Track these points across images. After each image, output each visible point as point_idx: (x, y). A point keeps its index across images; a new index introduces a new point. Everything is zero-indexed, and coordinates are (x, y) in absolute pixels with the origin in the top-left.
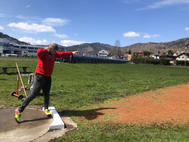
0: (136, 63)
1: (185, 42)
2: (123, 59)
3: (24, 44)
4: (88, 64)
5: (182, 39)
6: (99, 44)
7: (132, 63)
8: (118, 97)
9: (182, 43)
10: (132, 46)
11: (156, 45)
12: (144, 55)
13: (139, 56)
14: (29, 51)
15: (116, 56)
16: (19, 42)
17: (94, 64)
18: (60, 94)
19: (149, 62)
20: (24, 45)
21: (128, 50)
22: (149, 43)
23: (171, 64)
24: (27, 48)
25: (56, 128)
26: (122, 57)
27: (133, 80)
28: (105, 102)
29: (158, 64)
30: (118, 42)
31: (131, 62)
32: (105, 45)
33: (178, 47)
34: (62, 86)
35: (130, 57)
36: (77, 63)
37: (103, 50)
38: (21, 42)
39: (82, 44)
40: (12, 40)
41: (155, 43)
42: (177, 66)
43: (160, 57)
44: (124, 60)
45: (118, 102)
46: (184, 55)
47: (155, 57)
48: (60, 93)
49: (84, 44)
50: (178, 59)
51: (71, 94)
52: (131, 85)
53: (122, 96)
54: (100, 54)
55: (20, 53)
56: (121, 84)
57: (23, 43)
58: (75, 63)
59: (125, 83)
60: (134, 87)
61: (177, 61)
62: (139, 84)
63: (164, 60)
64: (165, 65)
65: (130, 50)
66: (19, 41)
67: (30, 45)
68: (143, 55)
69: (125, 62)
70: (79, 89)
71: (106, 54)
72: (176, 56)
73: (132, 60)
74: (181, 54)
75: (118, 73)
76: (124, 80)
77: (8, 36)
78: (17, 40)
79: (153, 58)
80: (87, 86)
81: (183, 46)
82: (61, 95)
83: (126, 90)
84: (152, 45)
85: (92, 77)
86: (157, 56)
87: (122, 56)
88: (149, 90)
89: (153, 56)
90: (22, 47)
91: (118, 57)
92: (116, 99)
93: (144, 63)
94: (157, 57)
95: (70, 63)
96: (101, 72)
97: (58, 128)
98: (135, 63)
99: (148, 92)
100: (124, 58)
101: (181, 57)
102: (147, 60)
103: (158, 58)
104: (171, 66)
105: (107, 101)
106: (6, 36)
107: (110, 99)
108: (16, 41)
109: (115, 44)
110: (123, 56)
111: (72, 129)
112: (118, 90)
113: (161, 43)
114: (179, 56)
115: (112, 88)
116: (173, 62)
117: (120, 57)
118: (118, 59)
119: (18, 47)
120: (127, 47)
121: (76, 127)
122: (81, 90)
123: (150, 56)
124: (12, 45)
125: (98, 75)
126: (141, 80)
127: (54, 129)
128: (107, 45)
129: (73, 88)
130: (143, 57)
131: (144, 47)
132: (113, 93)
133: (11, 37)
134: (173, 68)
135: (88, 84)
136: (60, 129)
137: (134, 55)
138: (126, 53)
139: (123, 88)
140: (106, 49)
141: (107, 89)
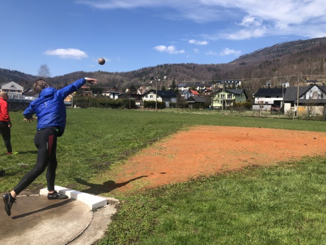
1: (150, 72)
5: (146, 68)
7: (75, 107)
9: (146, 74)
10: (68, 77)
11: (108, 76)
13: (84, 95)
19: (105, 104)
22: (97, 72)
29: (119, 108)
33: (140, 80)
37: (13, 83)
42: (146, 110)
43: (119, 96)
46: (152, 93)
47: (112, 97)
50: (144, 99)
54: (6, 90)
61: (145, 101)
63: (128, 101)
64: (129, 108)
68: (91, 92)
71: (19, 91)
72: (140, 94)
73: (74, 102)
74: (148, 92)
81: (147, 78)
84: (102, 75)
86: (114, 94)
89: (108, 95)
93: (96, 107)
98: (82, 107)
101: (149, 95)
102: (101, 102)
103: (116, 97)
104: (138, 110)
113: (117, 74)
114: (145, 95)
116: (139, 103)
123: (104, 94)
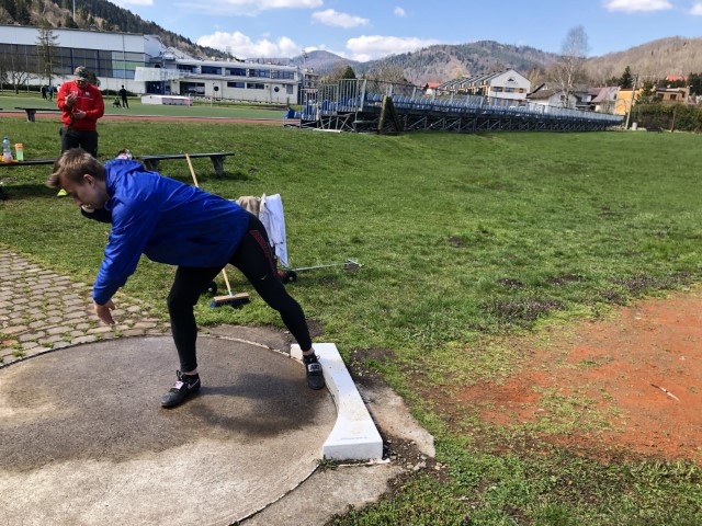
0: (653, 128)
2: (593, 108)
6: (494, 45)
12: (692, 91)
15: (562, 97)
17: (474, 137)
21: (619, 72)
24: (223, 71)
26: (589, 103)
31: (630, 125)
32: (517, 50)
35: (623, 102)
36: (408, 132)
39: (424, 50)
44: (601, 117)
49: (432, 48)
55: (200, 89)
65: (628, 69)
66: (195, 46)
67: (232, 58)
69: (602, 126)
71: (522, 90)
73: (633, 117)
77: (158, 27)
78: (189, 42)
87: (589, 99)
90: (206, 70)
91: (573, 100)
95: (378, 132)
98: (649, 130)
100: (598, 108)
106: (151, 29)
109: (565, 47)
110: (594, 97)
117: (579, 99)
118: (578, 114)
119: (191, 68)
120: (618, 56)
128: (527, 49)
130: (686, 101)
131: (693, 56)
133: (169, 33)
137: (647, 93)
138: (611, 83)
140: (523, 68)
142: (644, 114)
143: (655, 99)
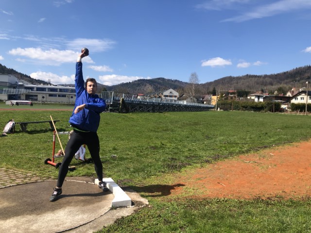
1: (305, 72)
2: (203, 103)
3: (42, 84)
4: (148, 114)
5: (300, 68)
6: (163, 79)
7: (219, 110)
8: (201, 163)
9: (301, 74)
10: (217, 82)
11: (256, 79)
12: (238, 96)
13: (229, 98)
14: (50, 95)
15: (191, 99)
16: (32, 81)
17: (158, 113)
18: (114, 160)
19: (246, 107)
20: (41, 86)
21: (211, 89)
22: (245, 76)
23: (282, 110)
24: (47, 90)
25: (121, 205)
26: (202, 101)
27: (222, 138)
28: (183, 170)
29: (262, 111)
30: (194, 75)
31: (217, 109)
32: (172, 81)
33: (293, 81)
34: (114, 149)
35: (214, 100)
36: (131, 112)
37: (171, 90)
38: (35, 80)
39: (135, 81)
40: (21, 77)
41: (255, 76)
42: (294, 113)
43: (264, 98)
44: (206, 106)
45: (202, 169)
46: (303, 94)
47: (256, 100)
48: (114, 158)
49: (139, 80)
50: (293, 101)
51: (130, 161)
52: (219, 145)
53: (207, 161)
54: (166, 96)
55: (35, 97)
56: (203, 143)
57: (39, 82)
58: (127, 112)
59: (210, 141)
60: (225, 147)
61: (293, 104)
62: (232, 143)
63: (272, 103)
64: (273, 112)
65: (214, 88)
66: (33, 79)
67: (51, 84)
68: (236, 95)
69: (207, 109)
70: (141, 152)
71: (175, 96)
72: (291, 96)
73: (218, 105)
74: (300, 93)
75: (197, 126)
76: (208, 138)
78: (30, 77)
79: (254, 100)
80: (152, 147)
81: (301, 79)
82: (116, 162)
83: (212, 152)
84: (250, 79)
85: (157, 133)
86: (259, 97)
87: (201, 99)
88: (248, 151)
89: (253, 98)
90: (38, 89)
91: (196, 100)
92: (199, 165)
93: (239, 110)
94: (259, 99)
95: (119, 112)
96: (170, 126)
97: (123, 205)
98: (224, 110)
99: (246, 155)
100: (205, 103)
101: (299, 97)
102: (243, 105)
103: (261, 100)
104: (283, 113)
105: (185, 169)
106: (12, 72)
107: (190, 167)
108: (27, 78)
109: (190, 80)
110: (203, 98)
111: (143, 206)
112: (201, 153)
113: (266, 76)
114: (295, 97)
115: (190, 150)
116: (286, 106)
117: (198, 100)
118: (196, 104)
119: (32, 88)
120: (210, 84)
121: (148, 203)
122: (144, 154)
123: (249, 97)
124: (21, 86)
125: (166, 130)
126: (235, 137)
127: (118, 206)
128: (176, 81)
129: (132, 151)
130: (237, 99)
131: (237, 83)
132: (193, 157)
134: (286, 116)
135: (153, 145)
136: (125, 207)
137: (222, 97)
138: (209, 93)
139: (207, 150)
140: (175, 88)
141: (183, 152)
142: (222, 104)
143: (225, 99)
